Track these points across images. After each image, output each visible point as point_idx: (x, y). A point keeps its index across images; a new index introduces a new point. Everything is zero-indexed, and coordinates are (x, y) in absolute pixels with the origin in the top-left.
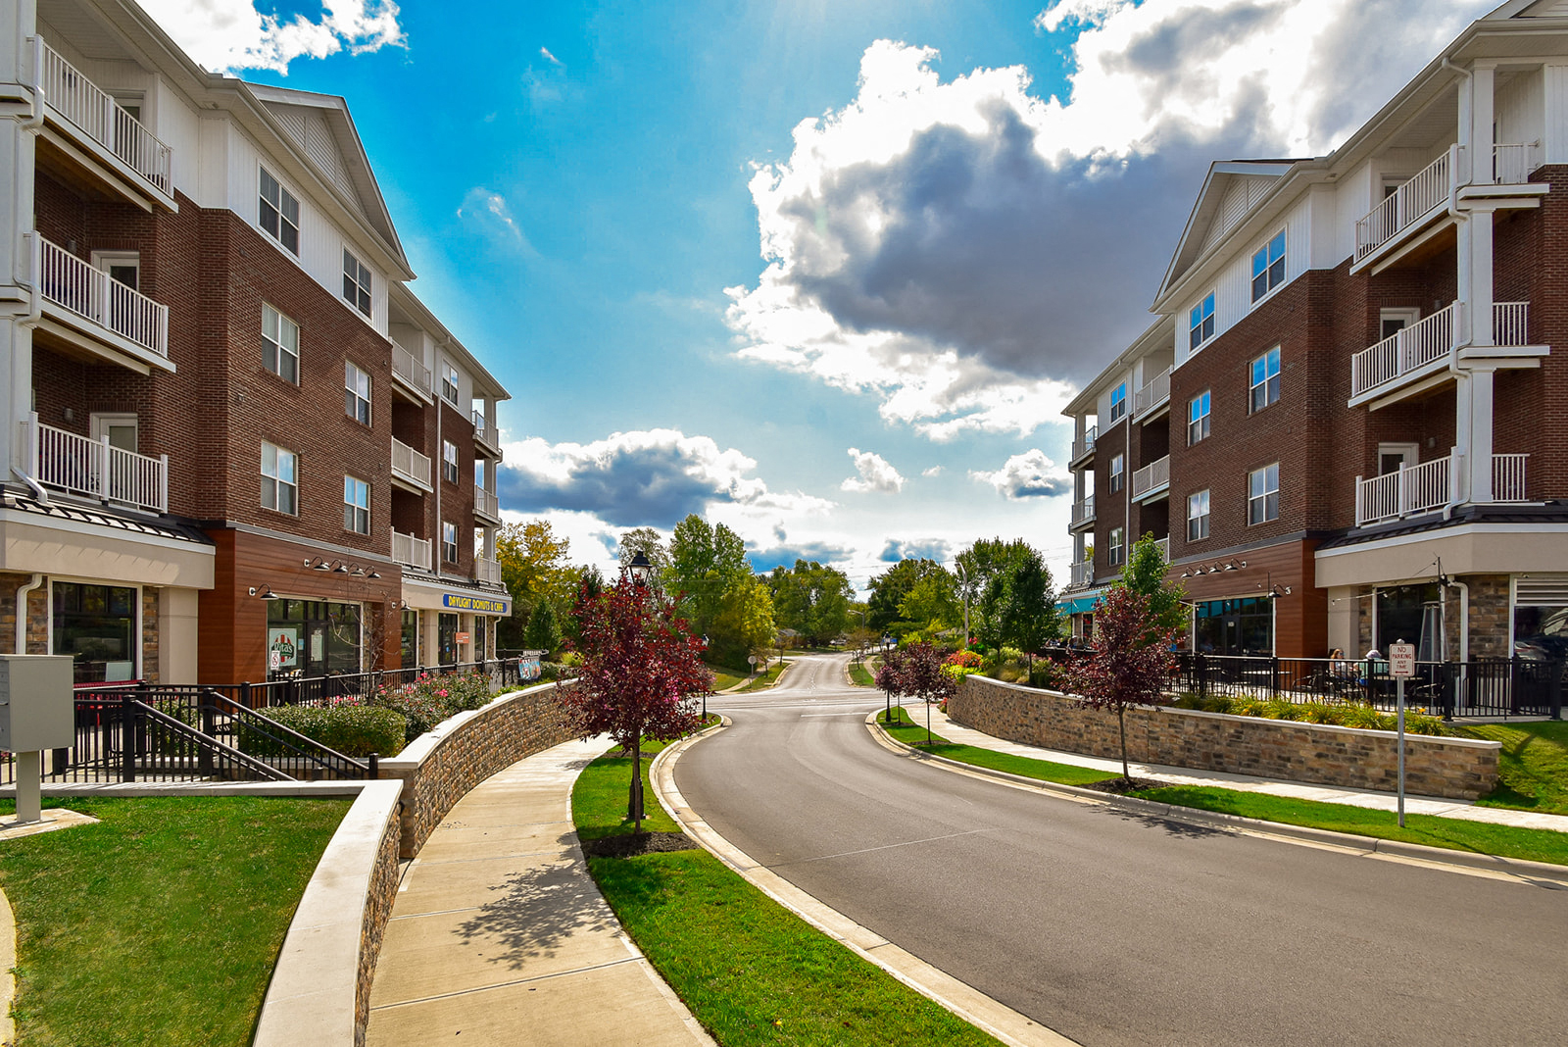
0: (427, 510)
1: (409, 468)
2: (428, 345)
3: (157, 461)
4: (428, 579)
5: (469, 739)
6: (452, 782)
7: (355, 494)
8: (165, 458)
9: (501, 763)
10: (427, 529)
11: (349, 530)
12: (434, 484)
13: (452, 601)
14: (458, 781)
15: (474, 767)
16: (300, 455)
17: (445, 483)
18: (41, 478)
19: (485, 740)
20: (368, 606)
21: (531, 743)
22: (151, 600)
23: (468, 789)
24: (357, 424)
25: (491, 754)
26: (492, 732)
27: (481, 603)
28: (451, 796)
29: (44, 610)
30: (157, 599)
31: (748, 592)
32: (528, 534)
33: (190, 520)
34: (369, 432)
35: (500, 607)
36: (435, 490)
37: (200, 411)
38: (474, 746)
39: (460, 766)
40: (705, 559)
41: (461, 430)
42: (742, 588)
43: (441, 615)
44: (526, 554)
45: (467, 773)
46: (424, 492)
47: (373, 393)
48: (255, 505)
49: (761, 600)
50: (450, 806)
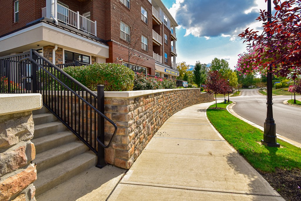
0: (161, 49)
1: (157, 38)
2: (160, 9)
3: (94, 22)
4: (161, 65)
5: (170, 98)
6: (163, 113)
7: (144, 41)
8: (96, 21)
9: (180, 108)
10: (161, 54)
11: (143, 49)
12: (162, 43)
13: (167, 71)
14: (166, 113)
15: (172, 108)
16: (130, 27)
17: (165, 43)
18: (58, 18)
19: (175, 100)
20: (148, 69)
21: (187, 103)
22: (94, 60)
23: (170, 116)
24: (144, 23)
25: (177, 105)
26: (177, 98)
27: (173, 72)
28: (163, 118)
29: (62, 58)
30: (95, 60)
31: (230, 74)
32: (181, 65)
33: (104, 40)
34: (147, 25)
35: (177, 74)
36: (163, 45)
37: (105, 12)
38: (171, 101)
39: (167, 107)
40: (219, 68)
41: (168, 32)
42: (229, 73)
43: (165, 74)
44: (181, 69)
45: (170, 110)
46: (160, 45)
47: (148, 16)
48: (119, 37)
49: (234, 75)
50: (163, 123)
